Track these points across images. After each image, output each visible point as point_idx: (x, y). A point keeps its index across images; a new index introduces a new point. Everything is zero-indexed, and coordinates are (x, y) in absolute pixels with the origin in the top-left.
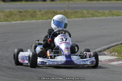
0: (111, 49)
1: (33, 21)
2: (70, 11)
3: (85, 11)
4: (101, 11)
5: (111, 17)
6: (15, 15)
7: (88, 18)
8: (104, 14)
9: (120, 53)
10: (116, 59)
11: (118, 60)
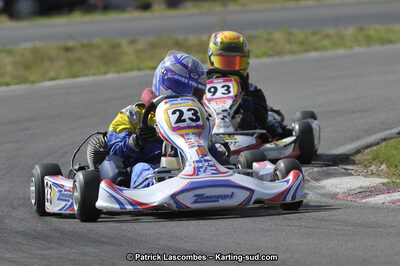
0: (367, 154)
1: (110, 76)
3: (278, 35)
4: (331, 31)
5: (363, 49)
6: (51, 60)
7: (288, 58)
8: (341, 41)
9: (396, 166)
10: (383, 184)
11: (388, 188)
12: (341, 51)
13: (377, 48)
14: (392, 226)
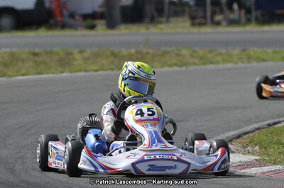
0: (245, 139)
2: (151, 51)
3: (185, 52)
4: (223, 51)
5: (246, 65)
6: (23, 61)
7: (191, 68)
8: (229, 58)
9: (266, 148)
10: (256, 160)
11: (259, 163)
12: (229, 65)
13: (255, 64)
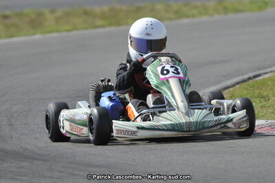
3: (159, 7)
4: (198, 4)
8: (205, 11)
14: (245, 147)
